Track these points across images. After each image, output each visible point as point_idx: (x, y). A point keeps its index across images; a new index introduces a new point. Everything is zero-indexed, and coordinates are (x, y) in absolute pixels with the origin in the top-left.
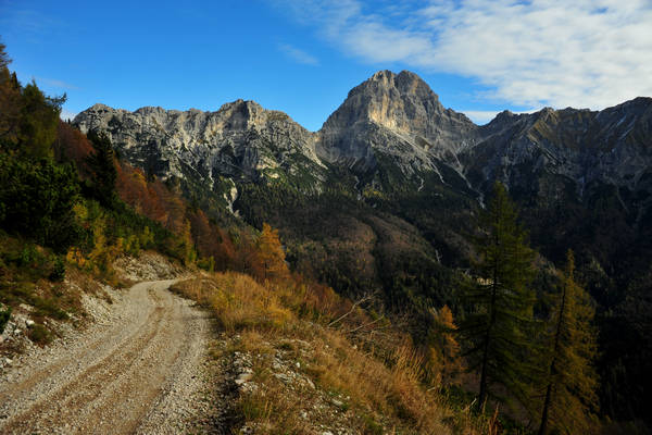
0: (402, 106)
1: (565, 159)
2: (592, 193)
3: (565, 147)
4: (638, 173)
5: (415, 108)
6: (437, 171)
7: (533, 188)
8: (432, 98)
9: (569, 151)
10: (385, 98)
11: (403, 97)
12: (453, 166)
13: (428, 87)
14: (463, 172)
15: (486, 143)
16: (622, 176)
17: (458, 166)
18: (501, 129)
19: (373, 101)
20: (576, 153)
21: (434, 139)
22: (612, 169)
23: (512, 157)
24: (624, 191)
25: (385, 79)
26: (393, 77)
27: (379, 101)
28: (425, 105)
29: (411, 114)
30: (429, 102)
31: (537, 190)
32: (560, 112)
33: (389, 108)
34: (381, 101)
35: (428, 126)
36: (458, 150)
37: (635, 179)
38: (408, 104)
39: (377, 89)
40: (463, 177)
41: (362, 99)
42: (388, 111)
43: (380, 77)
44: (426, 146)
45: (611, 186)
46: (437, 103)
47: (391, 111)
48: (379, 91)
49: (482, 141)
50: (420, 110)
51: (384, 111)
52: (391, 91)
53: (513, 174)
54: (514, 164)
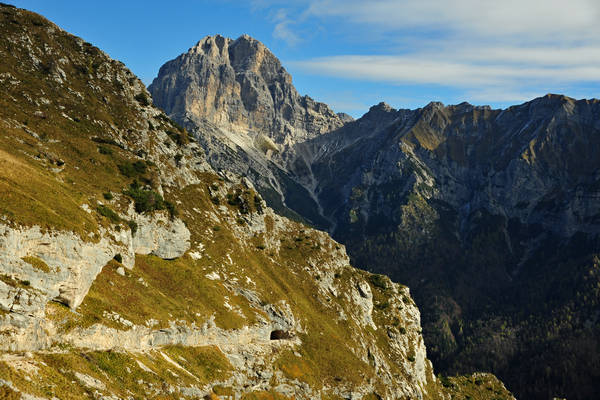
0: (238, 91)
1: (447, 177)
2: (472, 227)
3: (450, 160)
4: (534, 200)
5: (256, 95)
6: (278, 190)
7: (394, 219)
8: (282, 80)
9: (455, 165)
10: (212, 79)
11: (240, 78)
12: (302, 182)
13: (277, 63)
14: (317, 190)
15: (352, 148)
16: (514, 204)
17: (310, 181)
18: (372, 129)
19: (193, 86)
20: (463, 169)
21: (280, 140)
22: (502, 193)
23: (377, 174)
24: (514, 224)
25: (215, 49)
26: (227, 46)
27: (203, 84)
28: (272, 89)
29: (250, 102)
30: (278, 85)
31: (400, 221)
32: (451, 108)
33: (219, 94)
34: (206, 85)
35: (274, 120)
36: (314, 158)
37: (529, 209)
38: (246, 88)
39: (201, 67)
40: (315, 198)
41: (179, 82)
42: (216, 100)
43: (207, 47)
44: (269, 152)
45: (500, 217)
46: (289, 86)
47: (221, 99)
48: (204, 70)
49: (347, 144)
50: (265, 97)
51: (211, 99)
52: (222, 69)
53: (376, 197)
54: (379, 183)
